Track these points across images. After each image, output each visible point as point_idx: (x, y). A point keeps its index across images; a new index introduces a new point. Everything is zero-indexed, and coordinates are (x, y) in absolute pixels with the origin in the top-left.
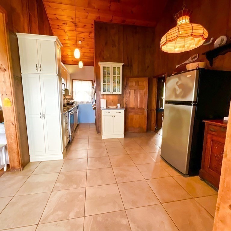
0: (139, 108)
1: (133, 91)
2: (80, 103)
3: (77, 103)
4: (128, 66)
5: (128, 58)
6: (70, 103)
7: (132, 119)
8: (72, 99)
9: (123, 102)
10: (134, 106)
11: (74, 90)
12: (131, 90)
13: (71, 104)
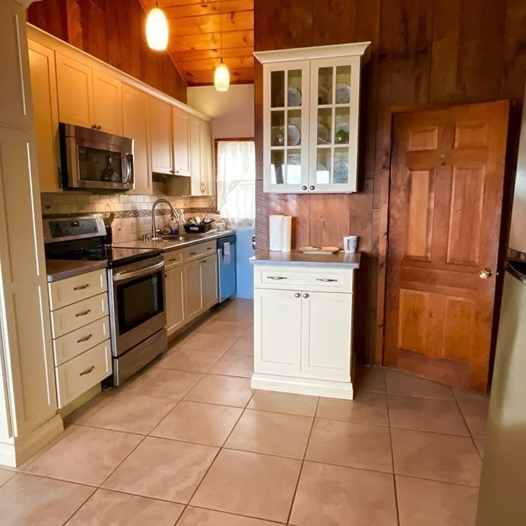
0: (452, 263)
1: (426, 173)
2: (240, 225)
3: (227, 223)
4: (406, 56)
5: (405, 20)
6: (193, 225)
7: (414, 314)
8: (214, 210)
9: (375, 229)
10: (427, 251)
11: (220, 178)
12: (414, 173)
13: (197, 229)
